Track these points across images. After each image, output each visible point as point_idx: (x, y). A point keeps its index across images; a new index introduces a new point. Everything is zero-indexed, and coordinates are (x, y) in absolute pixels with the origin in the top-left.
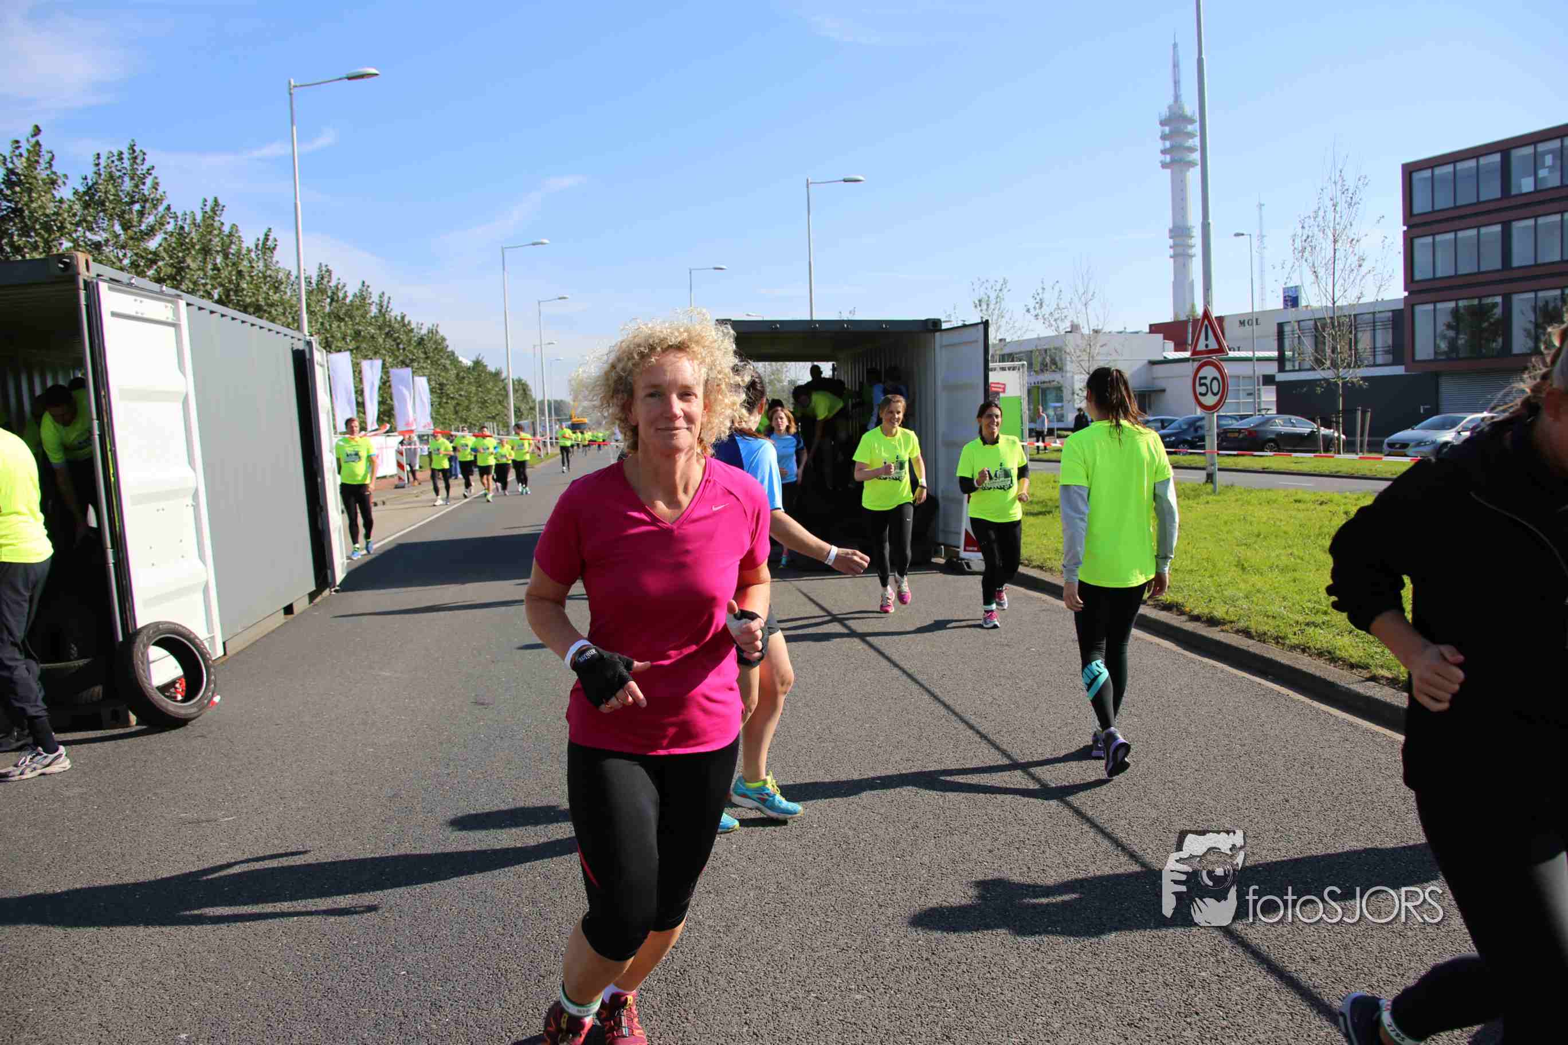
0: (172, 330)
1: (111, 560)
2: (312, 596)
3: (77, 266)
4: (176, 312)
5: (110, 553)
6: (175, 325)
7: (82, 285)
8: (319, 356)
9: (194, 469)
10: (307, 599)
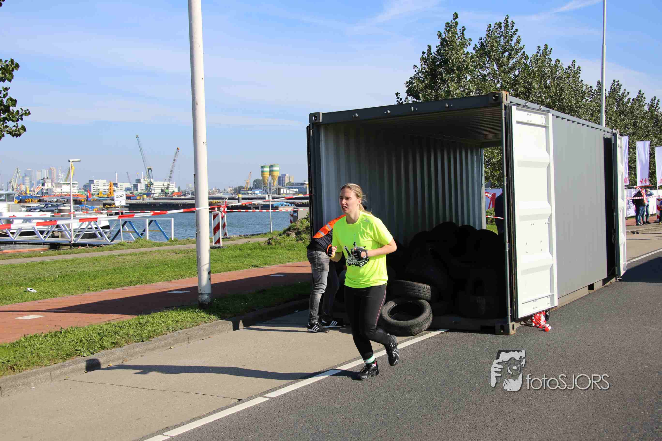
0: (544, 129)
1: (508, 248)
2: (605, 281)
3: (502, 98)
4: (547, 119)
5: (507, 244)
6: (546, 127)
7: (503, 107)
9: (550, 204)
10: (601, 282)
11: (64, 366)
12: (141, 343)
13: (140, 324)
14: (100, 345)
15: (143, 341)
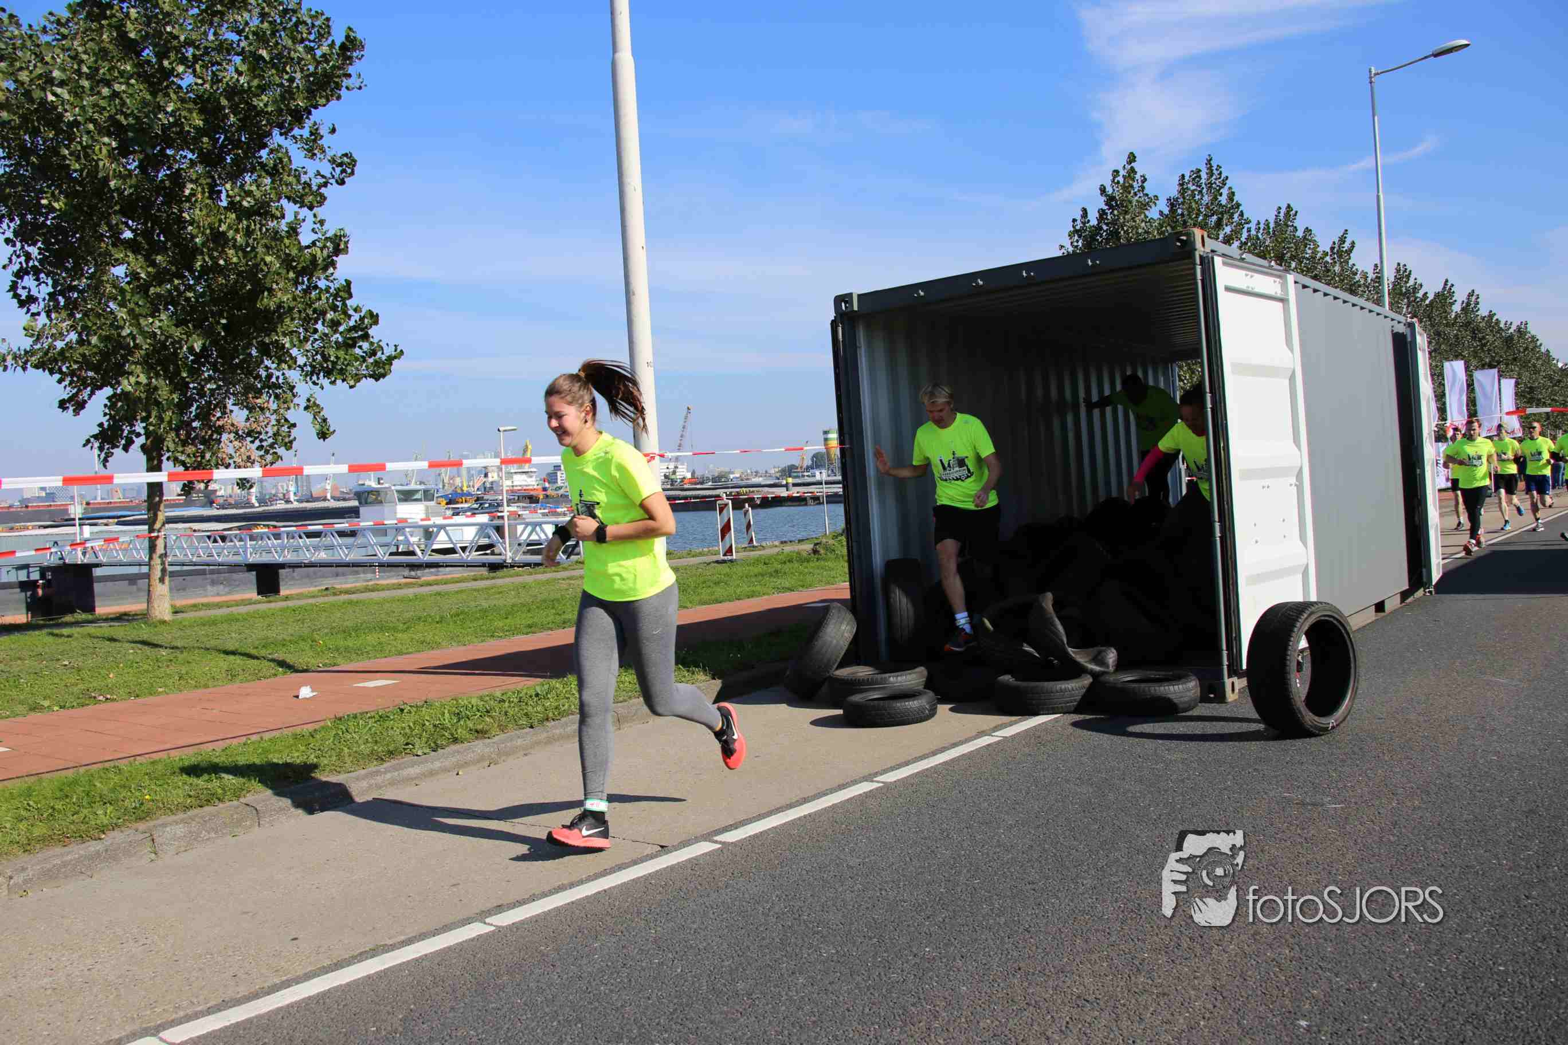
0: (1280, 305)
1: (1218, 534)
2: (1405, 595)
3: (1193, 243)
4: (1284, 286)
5: (1217, 525)
6: (1283, 300)
7: (1198, 261)
8: (1422, 340)
9: (1300, 449)
10: (1398, 598)
11: (378, 773)
12: (528, 730)
13: (537, 695)
14: (452, 735)
15: (532, 727)
